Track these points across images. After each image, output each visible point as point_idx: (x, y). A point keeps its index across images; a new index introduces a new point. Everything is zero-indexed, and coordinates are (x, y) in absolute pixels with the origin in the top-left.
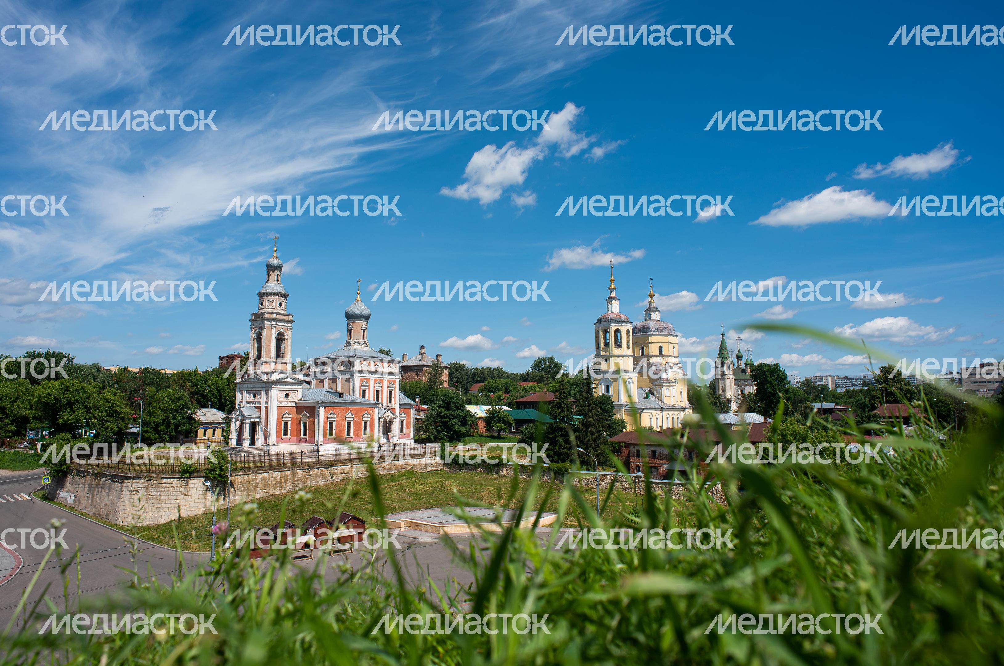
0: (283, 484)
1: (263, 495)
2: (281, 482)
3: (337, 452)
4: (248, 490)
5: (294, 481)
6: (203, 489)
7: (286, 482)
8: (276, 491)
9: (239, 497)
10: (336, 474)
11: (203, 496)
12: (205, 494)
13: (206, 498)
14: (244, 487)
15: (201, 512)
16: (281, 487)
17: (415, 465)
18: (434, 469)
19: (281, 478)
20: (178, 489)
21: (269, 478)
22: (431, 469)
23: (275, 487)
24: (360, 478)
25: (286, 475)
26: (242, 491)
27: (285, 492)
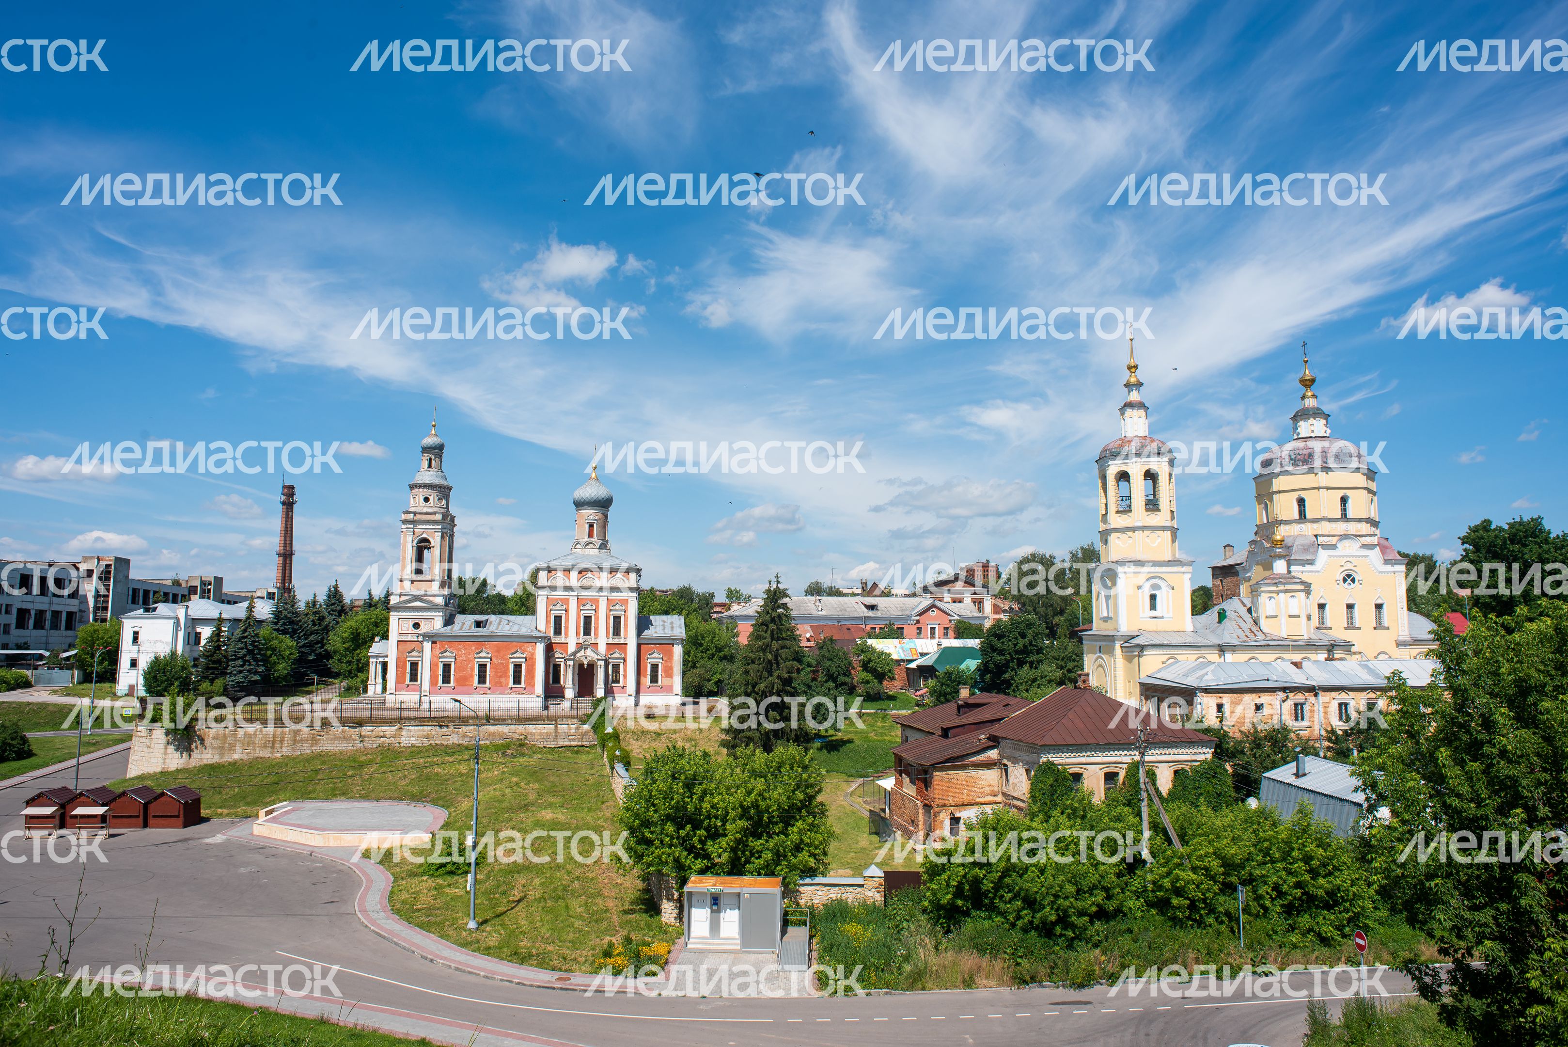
0: (277, 745)
1: (245, 757)
2: (274, 742)
3: (404, 706)
4: (222, 748)
5: (295, 741)
6: (164, 742)
7: (282, 741)
8: (266, 754)
9: (208, 756)
10: (369, 737)
11: (163, 751)
12: (166, 748)
13: (165, 753)
14: (216, 743)
15: (159, 770)
16: (273, 747)
17: (532, 734)
18: (574, 743)
19: (274, 736)
20: (144, 740)
21: (255, 734)
22: (566, 743)
23: (264, 747)
24: (413, 746)
25: (282, 733)
26: (213, 748)
27: (279, 755)
